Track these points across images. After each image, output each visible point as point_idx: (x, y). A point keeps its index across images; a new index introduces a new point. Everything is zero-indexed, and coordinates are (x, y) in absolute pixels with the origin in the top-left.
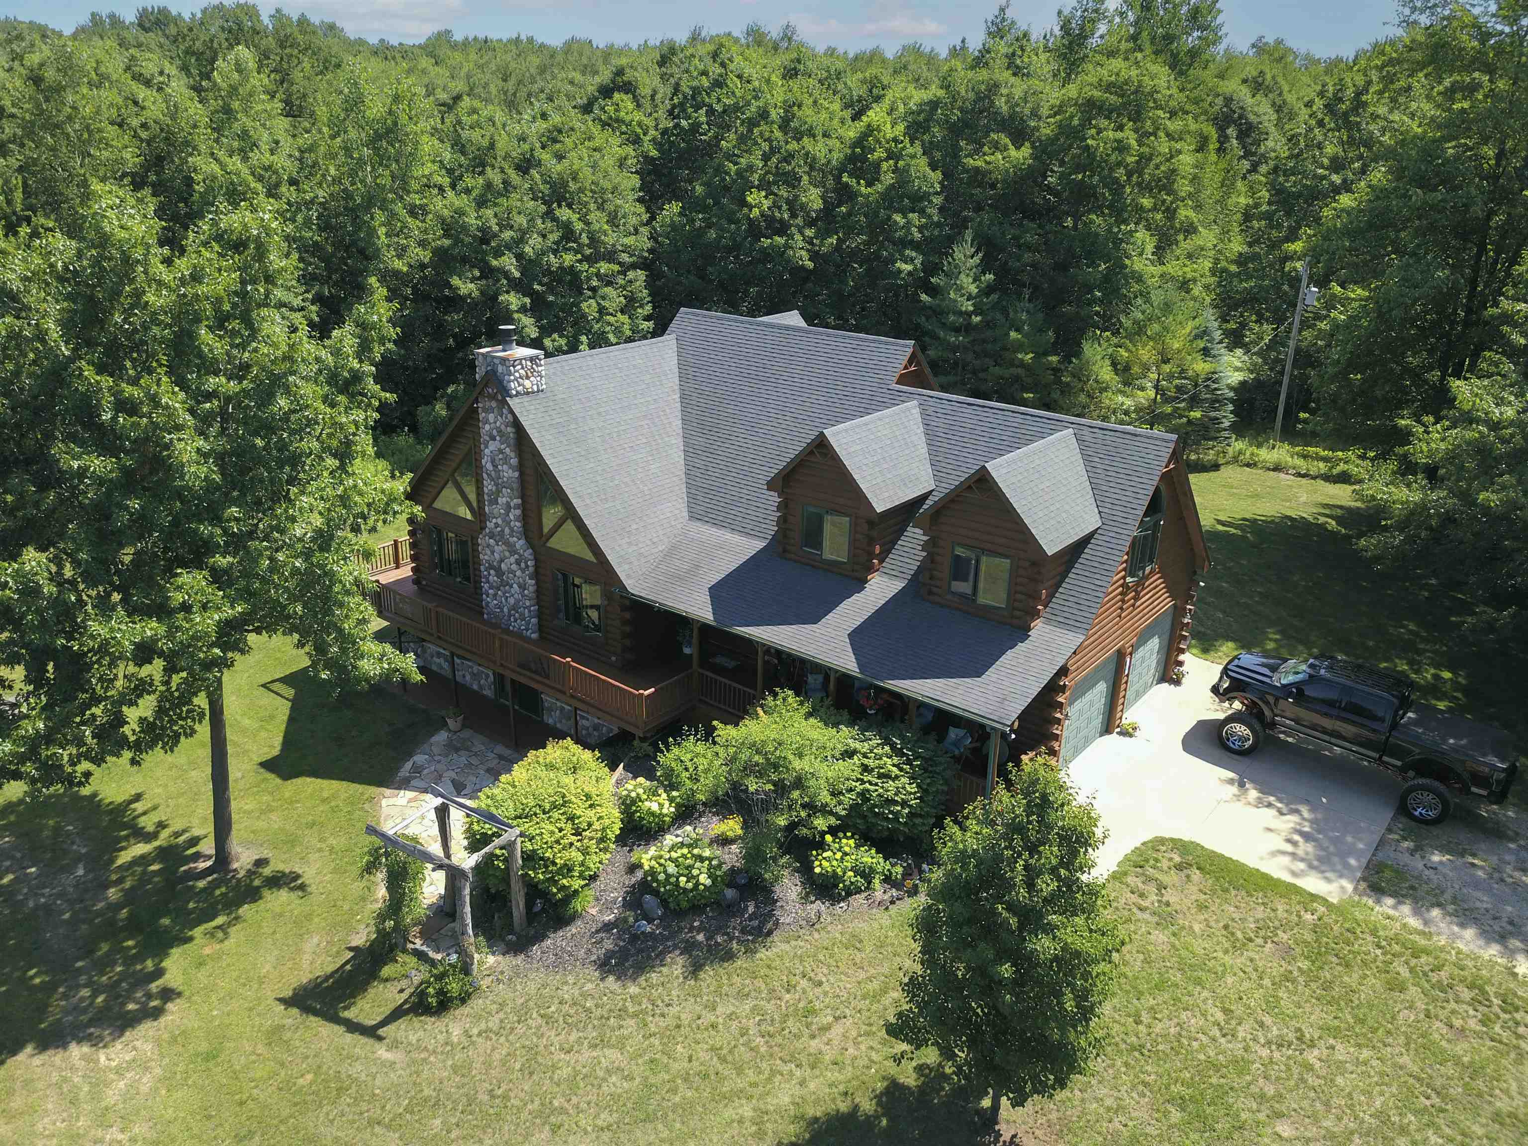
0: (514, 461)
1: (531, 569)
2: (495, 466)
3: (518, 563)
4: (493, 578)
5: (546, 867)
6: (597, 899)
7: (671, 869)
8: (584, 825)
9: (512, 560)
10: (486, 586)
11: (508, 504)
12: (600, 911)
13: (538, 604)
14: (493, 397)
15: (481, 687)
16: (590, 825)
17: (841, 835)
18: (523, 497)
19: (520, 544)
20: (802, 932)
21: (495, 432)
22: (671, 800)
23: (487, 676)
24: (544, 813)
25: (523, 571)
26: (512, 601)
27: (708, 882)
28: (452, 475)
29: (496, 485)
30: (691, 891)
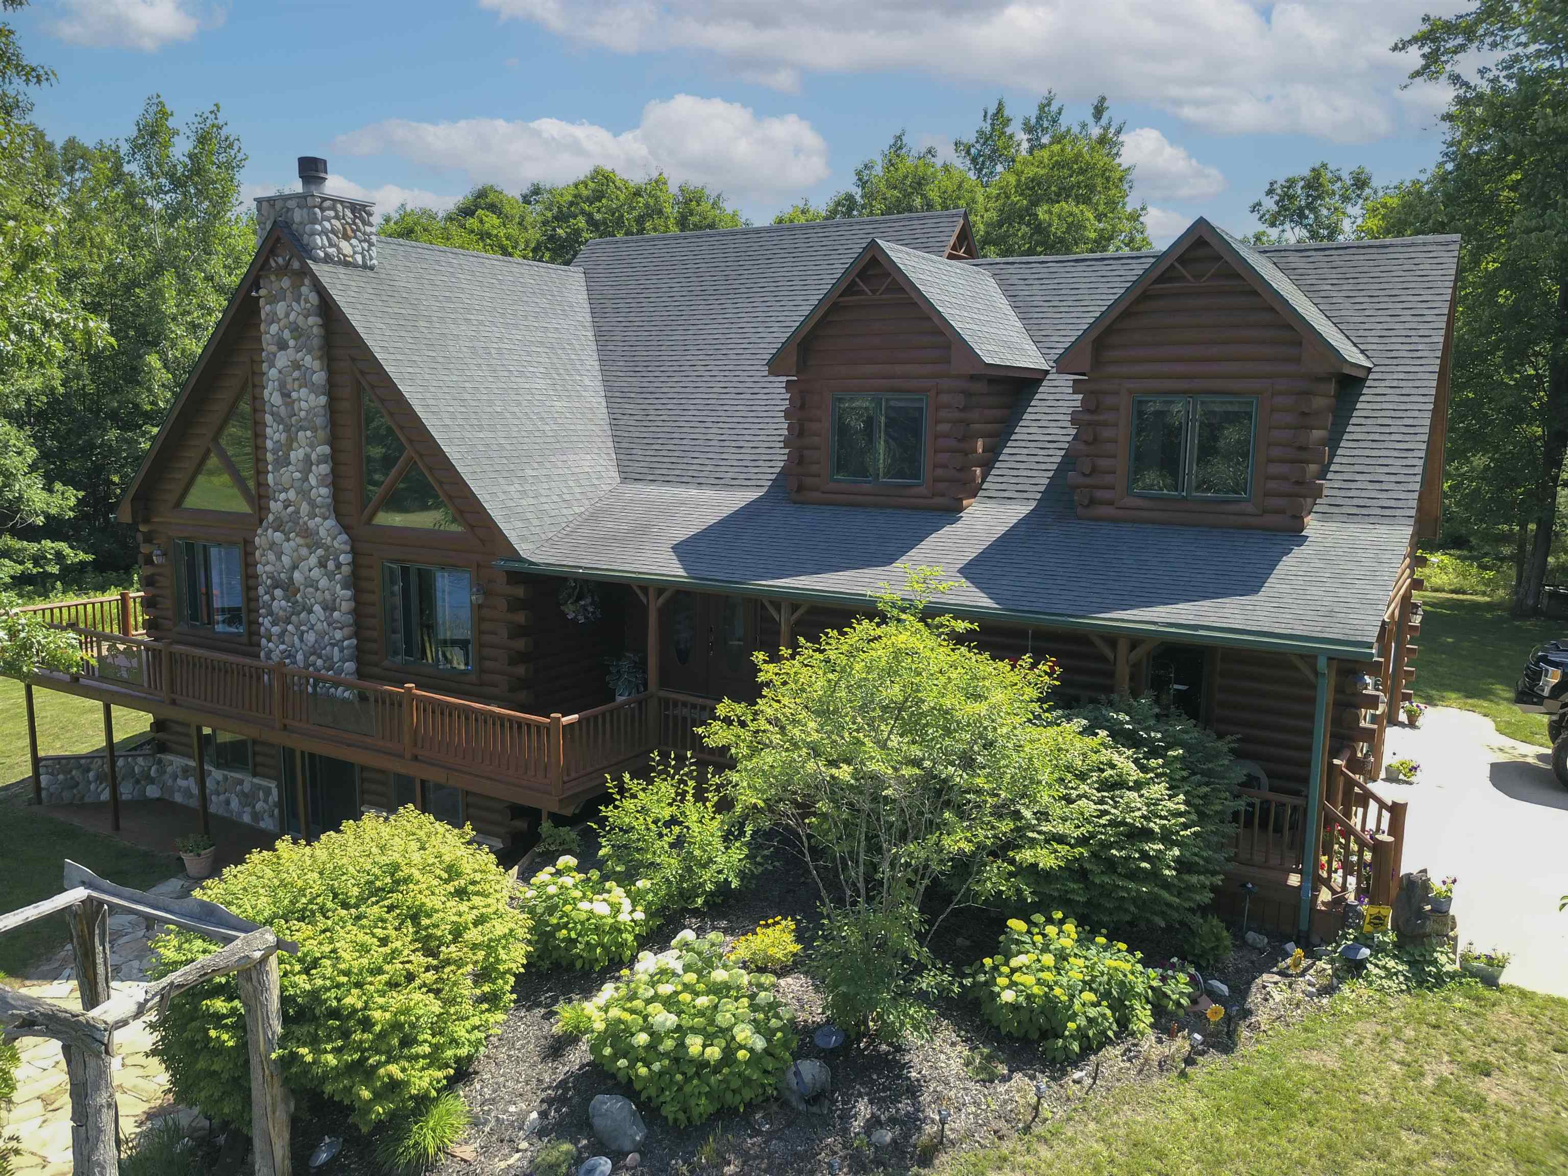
0: (319, 377)
1: (346, 570)
2: (286, 395)
3: (322, 564)
4: (280, 604)
5: (346, 1034)
6: (476, 1123)
7: (663, 1018)
8: (444, 931)
9: (313, 560)
10: (266, 621)
11: (307, 457)
12: (485, 1150)
13: (356, 635)
14: (283, 271)
15: (256, 816)
16: (457, 933)
17: (1039, 918)
18: (333, 440)
19: (326, 527)
20: (1006, 1147)
21: (286, 334)
22: (635, 898)
23: (268, 792)
24: (345, 905)
25: (331, 576)
26: (311, 637)
27: (760, 1044)
28: (215, 439)
29: (287, 430)
30: (717, 1068)
